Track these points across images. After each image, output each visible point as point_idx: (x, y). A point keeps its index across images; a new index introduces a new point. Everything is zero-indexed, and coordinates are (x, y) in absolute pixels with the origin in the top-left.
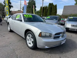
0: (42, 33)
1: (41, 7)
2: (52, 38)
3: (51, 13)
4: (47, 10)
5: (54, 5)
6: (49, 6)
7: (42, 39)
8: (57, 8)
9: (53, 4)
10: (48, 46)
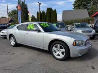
0: (76, 41)
1: (38, 12)
2: (83, 46)
3: (50, 20)
4: (46, 16)
5: (53, 10)
6: (47, 11)
7: (77, 47)
8: (56, 13)
9: (51, 8)
10: (80, 54)
